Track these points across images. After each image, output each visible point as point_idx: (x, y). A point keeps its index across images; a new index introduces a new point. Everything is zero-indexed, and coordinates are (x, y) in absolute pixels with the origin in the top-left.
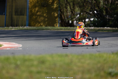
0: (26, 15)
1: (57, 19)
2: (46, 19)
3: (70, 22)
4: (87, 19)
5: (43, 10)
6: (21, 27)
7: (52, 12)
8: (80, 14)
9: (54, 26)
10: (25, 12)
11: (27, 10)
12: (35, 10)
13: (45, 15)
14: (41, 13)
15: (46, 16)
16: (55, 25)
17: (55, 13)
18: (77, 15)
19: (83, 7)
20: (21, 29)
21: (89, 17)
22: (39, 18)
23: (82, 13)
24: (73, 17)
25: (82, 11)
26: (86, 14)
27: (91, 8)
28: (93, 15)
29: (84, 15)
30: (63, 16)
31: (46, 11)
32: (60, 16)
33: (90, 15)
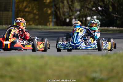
0: (12, 11)
1: (50, 17)
2: (37, 17)
3: (68, 20)
4: (89, 16)
5: (33, 5)
6: (4, 26)
7: (45, 8)
8: (80, 11)
9: (46, 25)
10: (11, 7)
11: (12, 5)
12: (23, 5)
13: (35, 11)
14: (30, 8)
15: (37, 13)
16: (48, 24)
17: (48, 9)
18: (76, 12)
19: (84, 2)
20: (4, 28)
21: (92, 15)
22: (28, 15)
23: (82, 10)
24: (71, 14)
25: (82, 7)
26: (88, 10)
27: (94, 3)
28: (97, 12)
29: (86, 12)
30: (58, 13)
31: (37, 7)
32: (54, 13)
33: (92, 12)
